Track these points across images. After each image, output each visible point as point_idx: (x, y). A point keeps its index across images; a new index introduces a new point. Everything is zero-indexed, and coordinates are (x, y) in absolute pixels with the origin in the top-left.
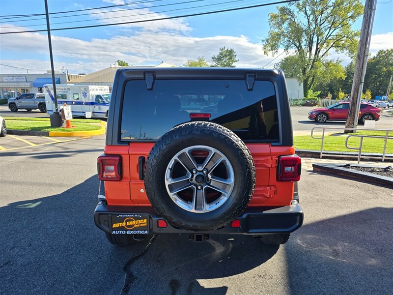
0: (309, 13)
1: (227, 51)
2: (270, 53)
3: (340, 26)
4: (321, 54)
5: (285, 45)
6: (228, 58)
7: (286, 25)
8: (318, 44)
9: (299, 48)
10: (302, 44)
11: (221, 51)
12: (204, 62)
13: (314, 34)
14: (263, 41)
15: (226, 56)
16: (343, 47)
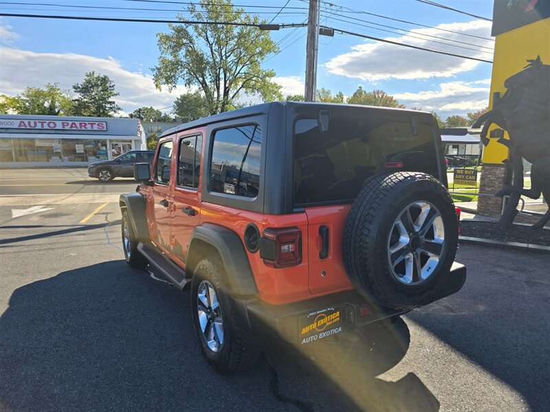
0: (211, 40)
1: (98, 78)
2: (165, 87)
3: (248, 63)
4: (231, 95)
5: (186, 78)
6: (100, 89)
7: (183, 52)
8: (225, 82)
9: (204, 83)
10: (206, 80)
11: (87, 78)
12: (58, 92)
13: (220, 69)
14: (153, 70)
15: (97, 85)
16: (253, 88)
